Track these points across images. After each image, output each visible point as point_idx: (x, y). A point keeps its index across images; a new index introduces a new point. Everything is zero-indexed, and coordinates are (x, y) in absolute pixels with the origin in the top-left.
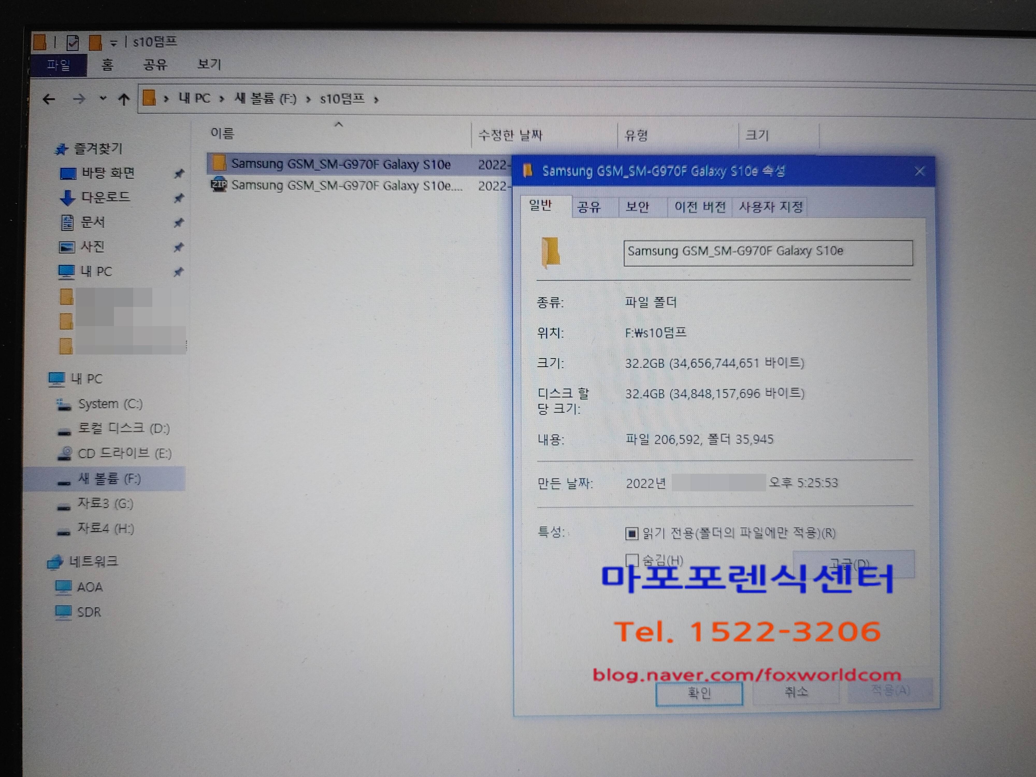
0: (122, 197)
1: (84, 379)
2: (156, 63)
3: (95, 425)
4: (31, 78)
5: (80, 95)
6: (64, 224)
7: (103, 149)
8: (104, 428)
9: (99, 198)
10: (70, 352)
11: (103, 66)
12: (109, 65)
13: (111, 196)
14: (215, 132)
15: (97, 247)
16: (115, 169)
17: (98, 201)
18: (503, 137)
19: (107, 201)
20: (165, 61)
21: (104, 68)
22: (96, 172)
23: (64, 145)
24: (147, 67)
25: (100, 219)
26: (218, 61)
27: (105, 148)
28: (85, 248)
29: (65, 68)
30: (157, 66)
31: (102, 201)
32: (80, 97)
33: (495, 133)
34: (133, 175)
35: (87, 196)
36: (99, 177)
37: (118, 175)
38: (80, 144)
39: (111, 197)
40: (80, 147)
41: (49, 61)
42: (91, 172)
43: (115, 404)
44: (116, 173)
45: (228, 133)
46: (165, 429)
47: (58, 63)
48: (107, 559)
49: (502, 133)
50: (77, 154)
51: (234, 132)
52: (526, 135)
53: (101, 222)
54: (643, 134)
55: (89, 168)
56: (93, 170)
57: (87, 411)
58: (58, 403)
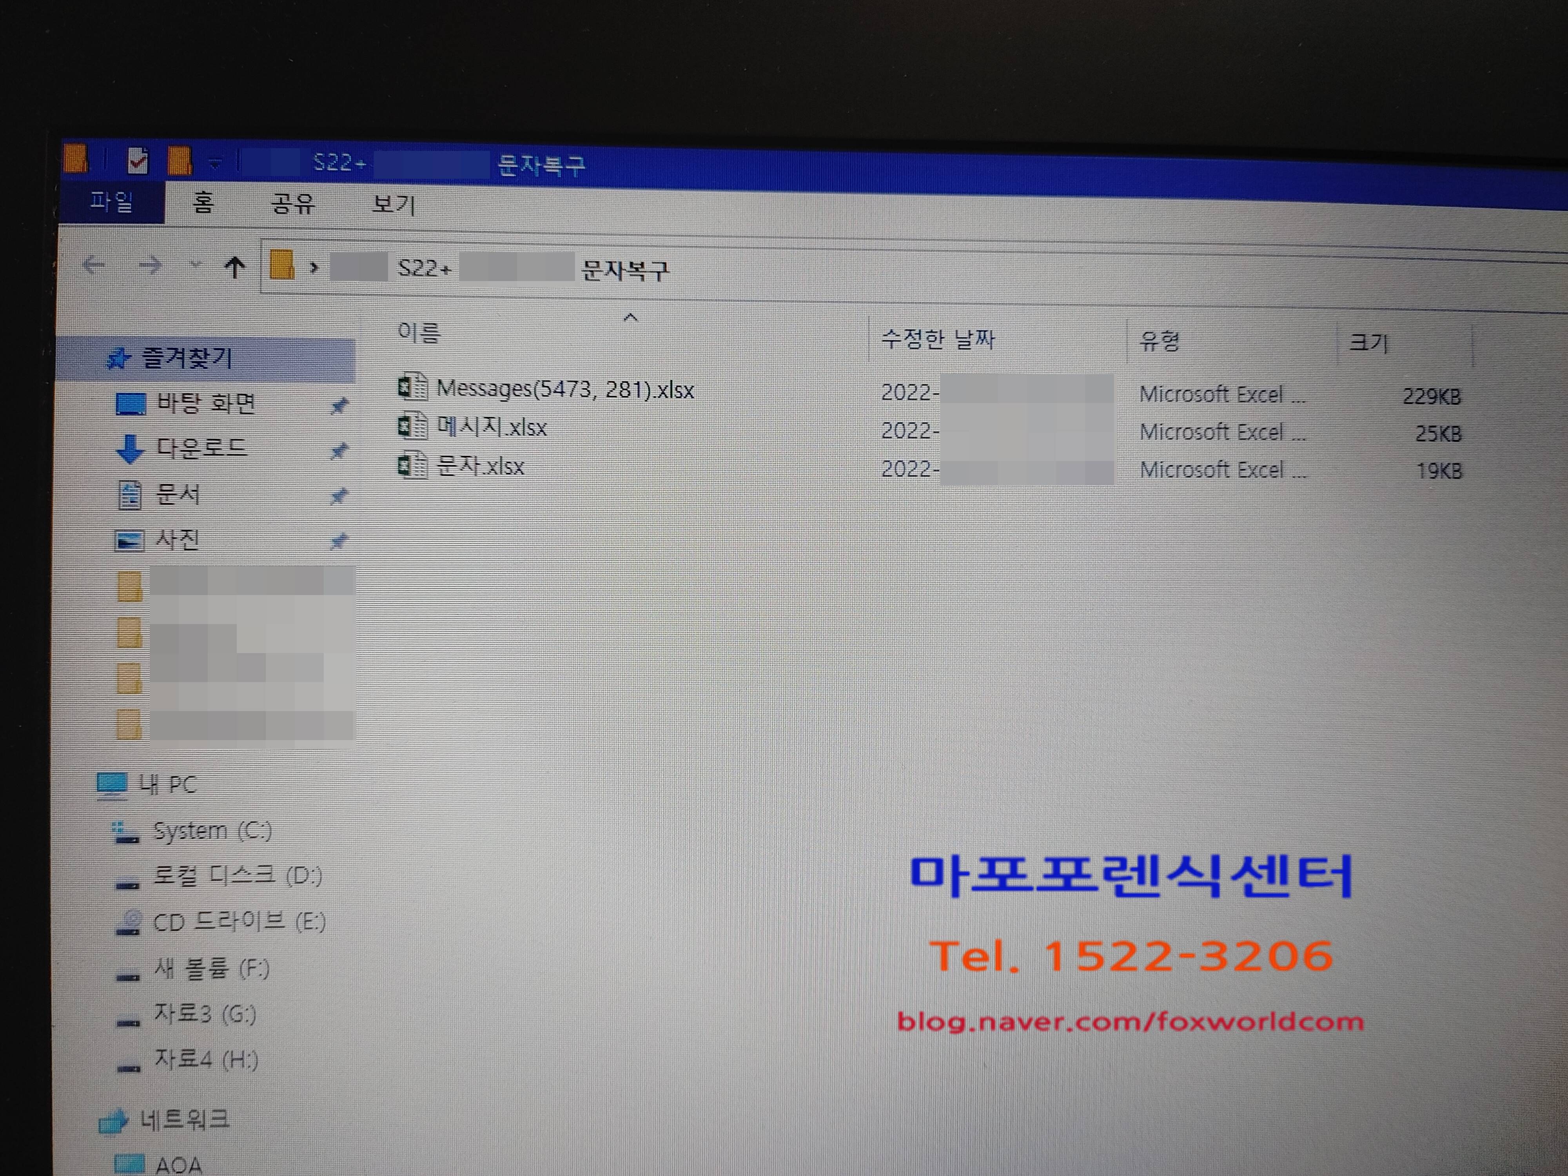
0: (232, 449)
1: (164, 784)
2: (294, 200)
3: (184, 869)
4: (59, 224)
5: (153, 258)
6: (124, 498)
7: (196, 359)
8: (202, 877)
9: (189, 450)
10: (137, 736)
11: (195, 205)
12: (206, 203)
13: (211, 446)
14: (406, 330)
15: (186, 540)
16: (219, 396)
17: (188, 455)
18: (924, 343)
19: (205, 455)
20: (310, 197)
21: (197, 209)
22: (184, 401)
23: (122, 349)
24: (278, 207)
25: (190, 488)
26: (409, 199)
27: (199, 357)
28: (163, 541)
29: (125, 208)
30: (296, 206)
31: (194, 455)
32: (151, 261)
33: (910, 335)
34: (252, 407)
35: (166, 446)
36: (189, 410)
37: (225, 407)
38: (153, 349)
39: (213, 447)
40: (153, 354)
41: (93, 193)
42: (175, 401)
43: (222, 830)
44: (220, 404)
45: (431, 333)
46: (315, 877)
47: (109, 199)
48: (209, 1115)
49: (924, 335)
50: (148, 367)
51: (439, 329)
52: (966, 338)
53: (193, 494)
54: (1171, 340)
55: (169, 394)
56: (179, 398)
57: (169, 844)
58: (114, 830)
